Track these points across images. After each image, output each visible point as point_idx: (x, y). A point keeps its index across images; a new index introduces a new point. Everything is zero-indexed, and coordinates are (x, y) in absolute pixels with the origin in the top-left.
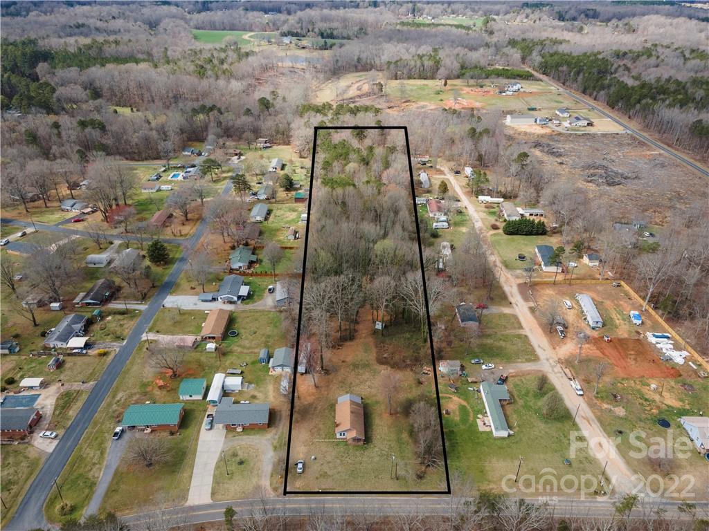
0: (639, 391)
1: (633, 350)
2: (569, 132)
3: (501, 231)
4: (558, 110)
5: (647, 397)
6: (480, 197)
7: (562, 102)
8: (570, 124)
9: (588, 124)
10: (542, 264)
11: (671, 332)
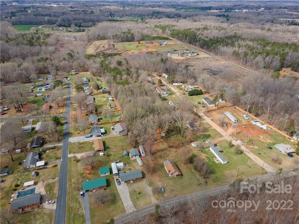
2: (192, 58)
3: (187, 95)
4: (185, 50)
6: (173, 84)
7: (184, 47)
8: (191, 55)
9: (197, 54)
10: (207, 104)
11: (258, 120)
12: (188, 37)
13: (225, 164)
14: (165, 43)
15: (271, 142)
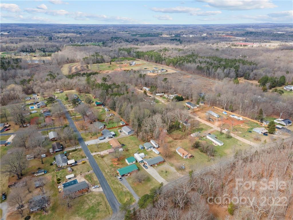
1: (230, 120)
2: (162, 74)
4: (154, 68)
5: (242, 128)
6: (156, 94)
7: (152, 66)
8: (161, 71)
9: (166, 71)
10: (191, 107)
11: (234, 114)
12: (153, 57)
13: (222, 146)
14: (134, 63)
15: (249, 128)
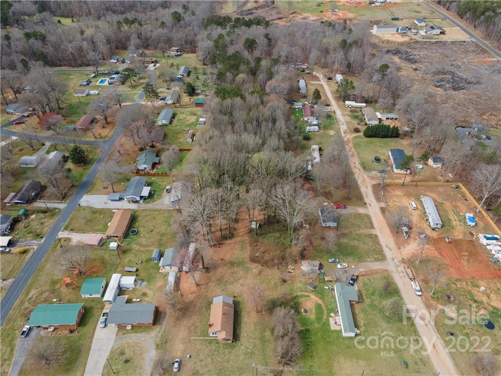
0: (470, 293)
1: (466, 251)
2: (424, 40)
3: (361, 134)
4: (417, 20)
5: (476, 299)
6: (346, 102)
7: (420, 12)
8: (426, 32)
9: (441, 32)
13: (350, 338)
